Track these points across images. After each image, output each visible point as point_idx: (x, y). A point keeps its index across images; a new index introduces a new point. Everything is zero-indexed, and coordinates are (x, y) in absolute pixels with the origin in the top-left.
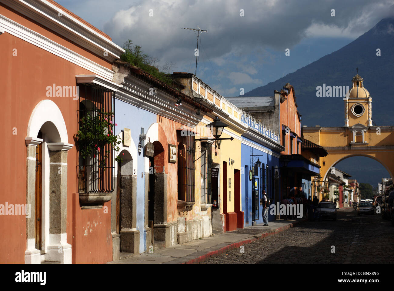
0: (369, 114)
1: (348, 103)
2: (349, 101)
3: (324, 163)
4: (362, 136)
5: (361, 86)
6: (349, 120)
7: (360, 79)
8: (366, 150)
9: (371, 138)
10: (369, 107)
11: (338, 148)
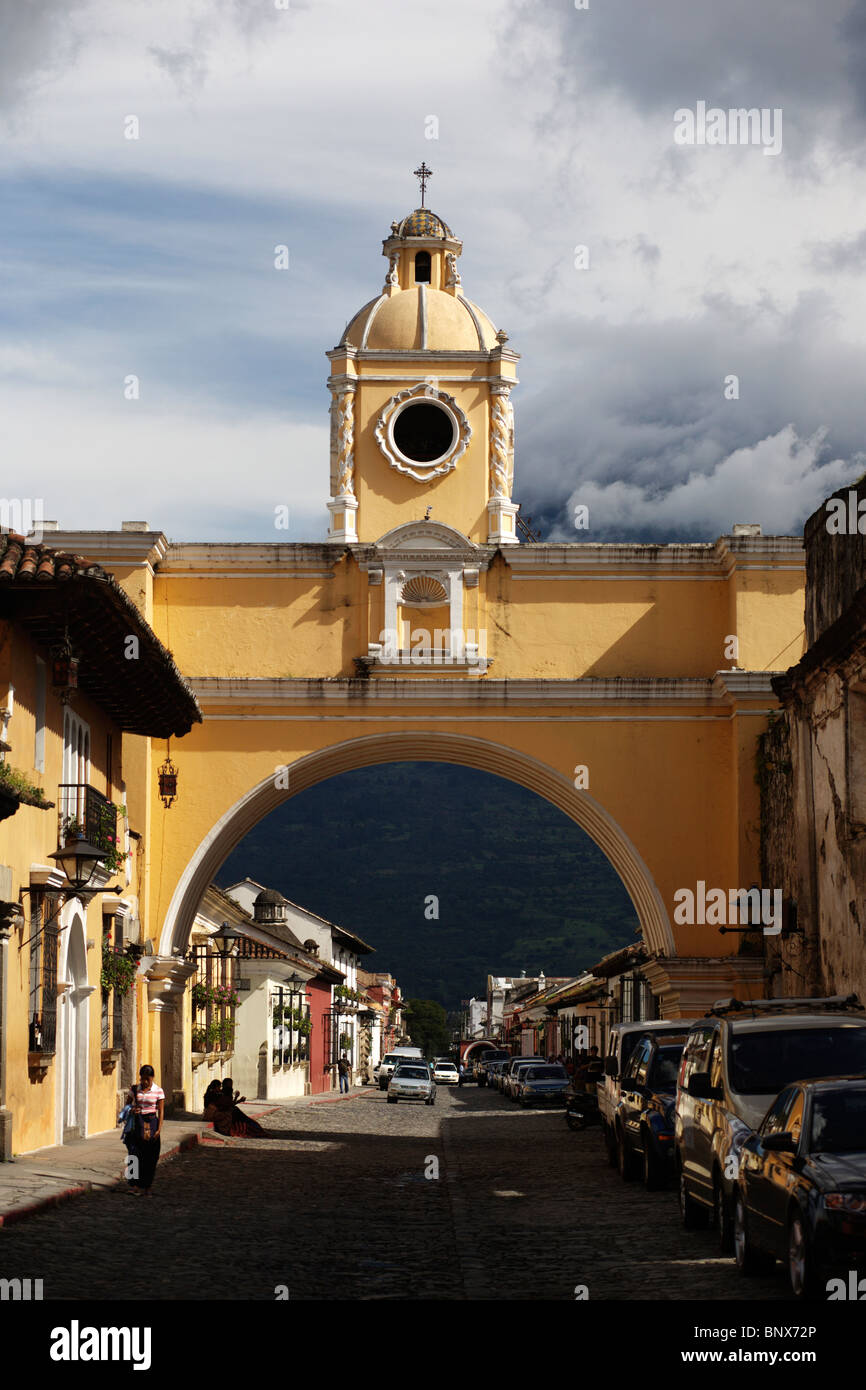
0: (499, 460)
1: (358, 384)
2: (359, 372)
3: (168, 784)
4: (448, 606)
5: (448, 284)
6: (357, 500)
7: (440, 234)
8: (474, 704)
9: (506, 621)
10: (498, 418)
11: (280, 689)
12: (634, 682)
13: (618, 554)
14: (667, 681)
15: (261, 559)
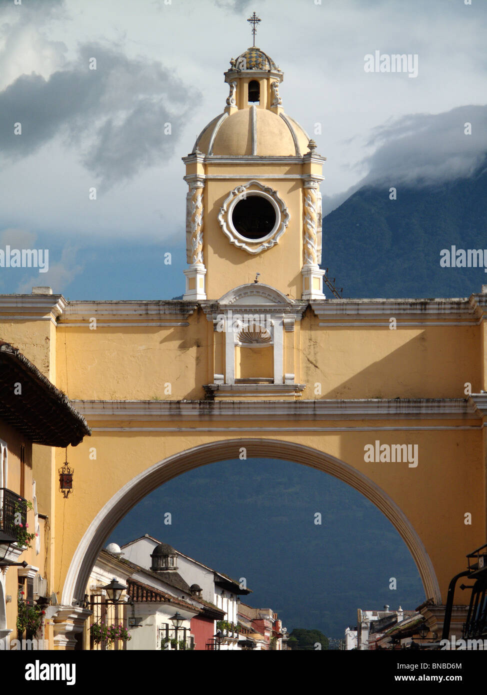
0: (310, 237)
1: (205, 181)
2: (205, 174)
3: (66, 481)
4: (272, 347)
5: (273, 104)
6: (205, 268)
7: (267, 67)
8: (292, 418)
9: (315, 357)
10: (309, 205)
11: (149, 408)
12: (409, 402)
13: (397, 307)
14: (433, 401)
15: (134, 313)
